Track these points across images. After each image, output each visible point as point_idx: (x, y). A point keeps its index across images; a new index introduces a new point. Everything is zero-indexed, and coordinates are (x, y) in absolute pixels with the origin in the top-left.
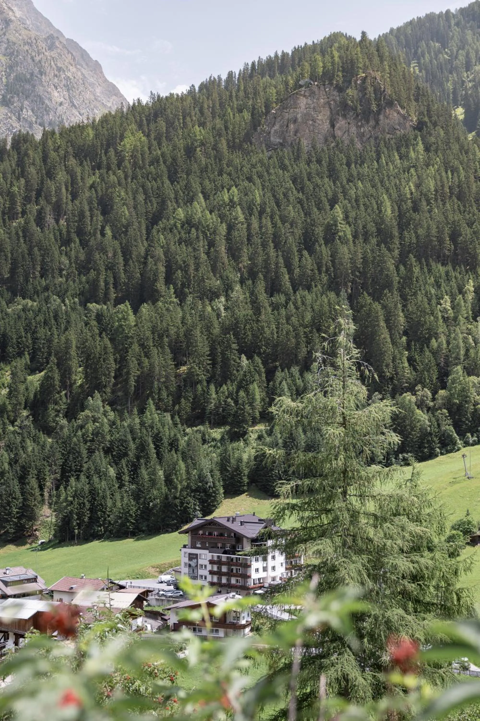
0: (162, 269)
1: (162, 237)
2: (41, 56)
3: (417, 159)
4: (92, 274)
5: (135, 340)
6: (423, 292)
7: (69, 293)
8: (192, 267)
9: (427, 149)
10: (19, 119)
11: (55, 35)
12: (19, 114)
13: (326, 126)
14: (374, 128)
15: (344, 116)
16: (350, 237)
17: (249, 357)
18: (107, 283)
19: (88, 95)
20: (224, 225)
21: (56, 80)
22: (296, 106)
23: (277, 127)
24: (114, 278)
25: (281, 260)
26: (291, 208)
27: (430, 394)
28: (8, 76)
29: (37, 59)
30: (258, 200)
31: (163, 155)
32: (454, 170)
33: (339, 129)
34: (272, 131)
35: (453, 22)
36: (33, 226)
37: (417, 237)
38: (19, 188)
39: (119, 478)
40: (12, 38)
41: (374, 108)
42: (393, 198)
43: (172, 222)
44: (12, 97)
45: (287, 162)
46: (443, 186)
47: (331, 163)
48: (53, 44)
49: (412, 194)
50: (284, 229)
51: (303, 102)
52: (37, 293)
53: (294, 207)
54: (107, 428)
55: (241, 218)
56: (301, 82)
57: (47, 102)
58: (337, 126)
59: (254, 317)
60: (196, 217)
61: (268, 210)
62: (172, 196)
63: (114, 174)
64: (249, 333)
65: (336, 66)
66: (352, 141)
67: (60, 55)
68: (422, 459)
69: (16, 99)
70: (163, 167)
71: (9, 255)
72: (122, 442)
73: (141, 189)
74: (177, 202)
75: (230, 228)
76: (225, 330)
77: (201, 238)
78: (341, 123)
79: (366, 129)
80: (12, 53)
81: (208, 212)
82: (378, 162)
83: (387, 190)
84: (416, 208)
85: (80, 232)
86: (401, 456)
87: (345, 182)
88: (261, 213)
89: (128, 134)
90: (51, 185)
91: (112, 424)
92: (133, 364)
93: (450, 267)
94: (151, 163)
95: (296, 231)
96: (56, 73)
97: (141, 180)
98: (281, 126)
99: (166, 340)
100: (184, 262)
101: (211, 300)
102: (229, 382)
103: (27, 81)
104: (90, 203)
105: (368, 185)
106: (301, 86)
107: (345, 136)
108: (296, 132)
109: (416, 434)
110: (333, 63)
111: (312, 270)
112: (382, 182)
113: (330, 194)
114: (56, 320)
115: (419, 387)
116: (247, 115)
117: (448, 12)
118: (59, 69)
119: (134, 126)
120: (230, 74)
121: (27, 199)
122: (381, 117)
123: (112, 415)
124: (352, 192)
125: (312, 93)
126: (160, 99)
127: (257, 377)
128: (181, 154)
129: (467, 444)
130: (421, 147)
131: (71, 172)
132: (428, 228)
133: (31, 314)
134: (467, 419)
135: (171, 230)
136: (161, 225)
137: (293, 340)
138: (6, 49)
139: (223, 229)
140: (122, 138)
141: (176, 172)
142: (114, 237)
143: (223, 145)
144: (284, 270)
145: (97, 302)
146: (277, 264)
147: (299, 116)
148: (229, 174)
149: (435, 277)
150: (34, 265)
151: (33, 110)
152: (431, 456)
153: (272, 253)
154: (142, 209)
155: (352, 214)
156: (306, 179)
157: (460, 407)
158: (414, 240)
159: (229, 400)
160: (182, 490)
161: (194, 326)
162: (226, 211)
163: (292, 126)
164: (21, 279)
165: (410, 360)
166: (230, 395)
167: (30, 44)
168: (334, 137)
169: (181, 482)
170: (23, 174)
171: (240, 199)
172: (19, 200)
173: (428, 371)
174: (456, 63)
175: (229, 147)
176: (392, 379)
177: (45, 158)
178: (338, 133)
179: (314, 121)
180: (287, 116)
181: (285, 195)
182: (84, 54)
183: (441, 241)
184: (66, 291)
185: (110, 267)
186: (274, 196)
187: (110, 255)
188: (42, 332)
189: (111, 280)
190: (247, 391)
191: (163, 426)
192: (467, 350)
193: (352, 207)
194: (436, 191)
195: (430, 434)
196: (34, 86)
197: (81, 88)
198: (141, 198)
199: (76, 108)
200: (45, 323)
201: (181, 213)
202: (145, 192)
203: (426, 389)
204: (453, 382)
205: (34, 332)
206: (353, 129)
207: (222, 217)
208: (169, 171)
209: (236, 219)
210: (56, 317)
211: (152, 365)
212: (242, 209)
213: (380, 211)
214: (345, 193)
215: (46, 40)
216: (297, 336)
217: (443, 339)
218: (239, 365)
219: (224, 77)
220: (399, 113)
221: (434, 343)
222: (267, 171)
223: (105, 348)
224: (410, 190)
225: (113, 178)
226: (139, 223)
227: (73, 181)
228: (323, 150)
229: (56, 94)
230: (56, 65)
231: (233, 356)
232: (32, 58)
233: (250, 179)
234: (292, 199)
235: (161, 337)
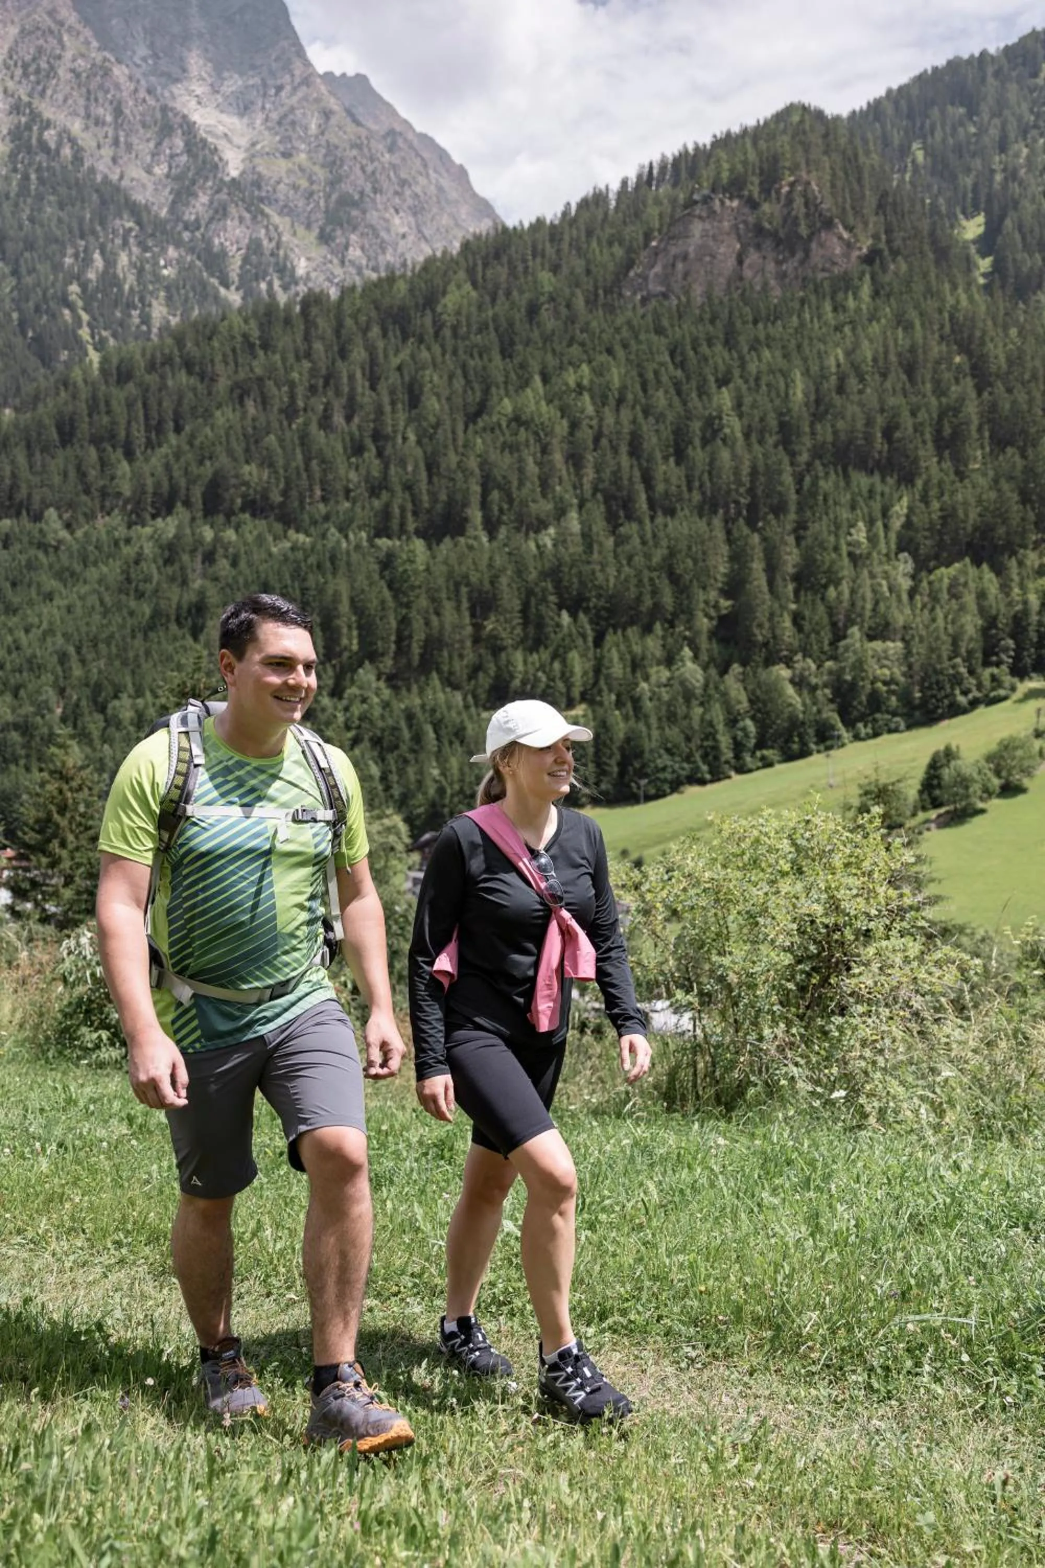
0: (476, 489)
1: (479, 441)
2: (376, 164)
3: (858, 310)
4: (385, 496)
5: (423, 590)
6: (832, 516)
7: (354, 525)
8: (515, 483)
9: (876, 294)
10: (342, 263)
11: (398, 128)
12: (343, 257)
13: (731, 262)
14: (802, 262)
15: (758, 247)
16: (739, 435)
17: (574, 615)
18: (403, 509)
19: (445, 220)
20: (565, 423)
21: (397, 200)
22: (686, 235)
23: (658, 269)
24: (413, 502)
25: (637, 474)
26: (660, 393)
27: (813, 666)
28: (328, 197)
29: (370, 169)
30: (616, 383)
31: (495, 318)
32: (908, 327)
33: (750, 266)
34: (652, 274)
35: (990, 70)
36: (314, 428)
37: (835, 433)
38: (301, 374)
39: (384, 778)
40: (334, 140)
41: (803, 230)
42: (812, 372)
43: (495, 419)
44: (334, 230)
45: (665, 323)
46: (886, 353)
47: (731, 324)
48: (394, 143)
49: (838, 365)
50: (647, 427)
51: (697, 228)
52: (315, 523)
53: (666, 392)
54: (377, 712)
55: (590, 410)
56: (696, 197)
57: (383, 234)
58: (747, 262)
59: (584, 557)
60: (528, 410)
61: (630, 397)
62: (501, 379)
63: (429, 349)
64: (575, 580)
65: (750, 168)
66: (765, 285)
67: (403, 159)
68: (789, 757)
69: (339, 232)
70: (493, 334)
71: (281, 471)
72: (395, 729)
73: (459, 372)
74: (506, 389)
75: (574, 425)
76: (544, 575)
77: (532, 441)
78: (753, 257)
79: (789, 267)
80: (334, 163)
81: (543, 403)
82: (799, 316)
83: (805, 360)
84: (841, 389)
85: (377, 436)
86: (758, 754)
87: (745, 349)
88: (620, 401)
89: (452, 287)
90: (343, 369)
91: (386, 705)
92: (418, 624)
93: (877, 478)
94: (480, 331)
95: (662, 427)
96: (398, 188)
97: (462, 356)
98: (665, 267)
99: (464, 590)
100: (504, 477)
101: (537, 531)
102: (542, 649)
103: (355, 204)
104: (392, 392)
105: (778, 353)
106: (696, 202)
107: (758, 279)
108: (686, 275)
109: (782, 723)
110: (745, 163)
111: (679, 487)
112: (799, 347)
113: (722, 368)
114: (333, 563)
115: (799, 657)
116: (618, 251)
117: (984, 54)
118: (403, 183)
119: (462, 275)
120: (624, 183)
121: (313, 389)
122: (814, 245)
123: (387, 693)
124: (753, 367)
125: (712, 213)
126: (505, 229)
127: (580, 641)
128: (519, 316)
129: (857, 738)
130: (866, 290)
131: (371, 350)
132: (853, 420)
133: (300, 555)
134: (860, 703)
135: (492, 430)
136: (481, 424)
137: (633, 589)
138: (325, 156)
139: (562, 428)
140: (444, 293)
141: (512, 343)
142: (419, 442)
143: (580, 302)
144: (640, 487)
145: (389, 537)
146: (630, 479)
147: (691, 249)
148: (582, 344)
149: (853, 493)
150: (311, 485)
151: (362, 248)
152: (804, 753)
153: (625, 460)
154: (459, 401)
155: (748, 400)
156: (689, 347)
157: (853, 686)
158: (830, 438)
159: (540, 674)
160: (452, 796)
161: (503, 570)
162: (570, 399)
163: (680, 266)
164: (296, 504)
165: (797, 619)
166: (542, 667)
167: (359, 147)
168: (741, 279)
169: (451, 784)
170: (308, 355)
171: (591, 381)
172: (300, 391)
173: (818, 633)
174: (986, 140)
175: (587, 302)
176: (766, 644)
177: (338, 328)
178: (748, 273)
179: (713, 256)
180: (673, 250)
181: (656, 373)
182: (443, 155)
183: (869, 438)
184: (351, 521)
185: (408, 487)
186: (641, 375)
187: (410, 468)
188: (311, 581)
189: (409, 506)
190: (564, 662)
191: (449, 708)
192: (877, 603)
193: (749, 389)
194: (875, 360)
195: (803, 723)
196: (364, 212)
197: (435, 210)
198: (459, 384)
199: (426, 240)
200: (319, 566)
201: (507, 406)
202: (465, 375)
203: (809, 661)
204: (847, 649)
205: (304, 580)
206: (771, 267)
207: (564, 411)
208: (502, 342)
209: (582, 412)
210: (333, 559)
211: (442, 627)
212: (592, 398)
213: (787, 395)
214: (743, 365)
215: (384, 137)
216: (640, 583)
217: (845, 587)
218: (558, 625)
219: (615, 186)
220: (840, 238)
221: (832, 592)
222: (636, 337)
223: (383, 602)
224: (837, 360)
225: (425, 355)
226: (454, 420)
227: (373, 362)
228: (721, 303)
229: (397, 221)
230: (398, 176)
231: (548, 612)
232: (363, 169)
233: (610, 351)
234: (665, 379)
235: (457, 585)
